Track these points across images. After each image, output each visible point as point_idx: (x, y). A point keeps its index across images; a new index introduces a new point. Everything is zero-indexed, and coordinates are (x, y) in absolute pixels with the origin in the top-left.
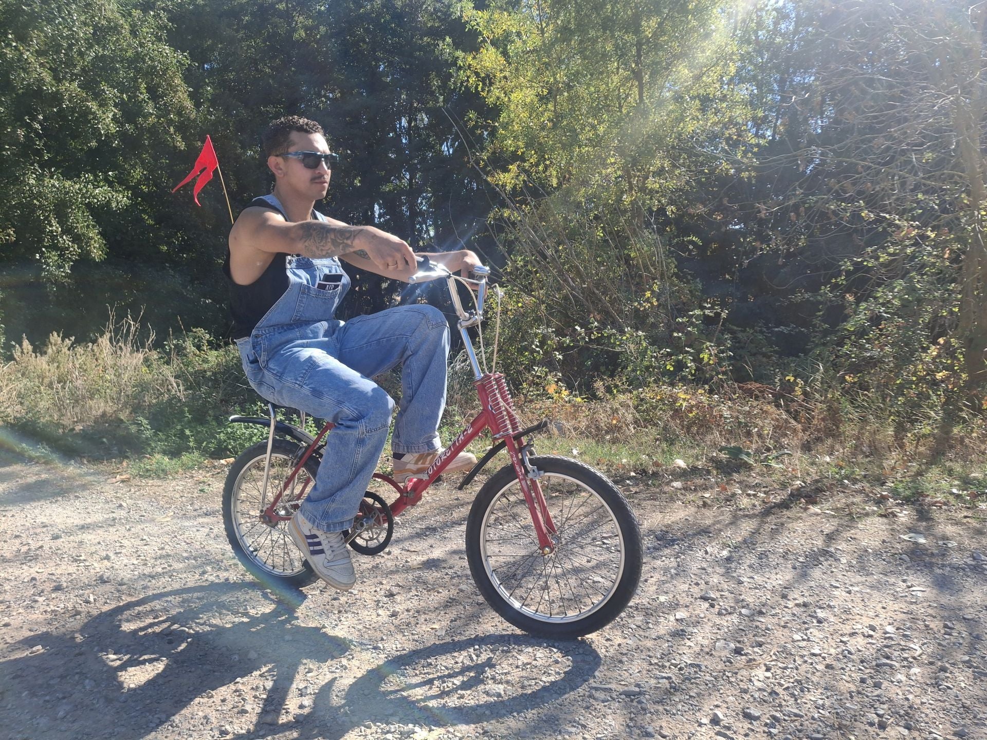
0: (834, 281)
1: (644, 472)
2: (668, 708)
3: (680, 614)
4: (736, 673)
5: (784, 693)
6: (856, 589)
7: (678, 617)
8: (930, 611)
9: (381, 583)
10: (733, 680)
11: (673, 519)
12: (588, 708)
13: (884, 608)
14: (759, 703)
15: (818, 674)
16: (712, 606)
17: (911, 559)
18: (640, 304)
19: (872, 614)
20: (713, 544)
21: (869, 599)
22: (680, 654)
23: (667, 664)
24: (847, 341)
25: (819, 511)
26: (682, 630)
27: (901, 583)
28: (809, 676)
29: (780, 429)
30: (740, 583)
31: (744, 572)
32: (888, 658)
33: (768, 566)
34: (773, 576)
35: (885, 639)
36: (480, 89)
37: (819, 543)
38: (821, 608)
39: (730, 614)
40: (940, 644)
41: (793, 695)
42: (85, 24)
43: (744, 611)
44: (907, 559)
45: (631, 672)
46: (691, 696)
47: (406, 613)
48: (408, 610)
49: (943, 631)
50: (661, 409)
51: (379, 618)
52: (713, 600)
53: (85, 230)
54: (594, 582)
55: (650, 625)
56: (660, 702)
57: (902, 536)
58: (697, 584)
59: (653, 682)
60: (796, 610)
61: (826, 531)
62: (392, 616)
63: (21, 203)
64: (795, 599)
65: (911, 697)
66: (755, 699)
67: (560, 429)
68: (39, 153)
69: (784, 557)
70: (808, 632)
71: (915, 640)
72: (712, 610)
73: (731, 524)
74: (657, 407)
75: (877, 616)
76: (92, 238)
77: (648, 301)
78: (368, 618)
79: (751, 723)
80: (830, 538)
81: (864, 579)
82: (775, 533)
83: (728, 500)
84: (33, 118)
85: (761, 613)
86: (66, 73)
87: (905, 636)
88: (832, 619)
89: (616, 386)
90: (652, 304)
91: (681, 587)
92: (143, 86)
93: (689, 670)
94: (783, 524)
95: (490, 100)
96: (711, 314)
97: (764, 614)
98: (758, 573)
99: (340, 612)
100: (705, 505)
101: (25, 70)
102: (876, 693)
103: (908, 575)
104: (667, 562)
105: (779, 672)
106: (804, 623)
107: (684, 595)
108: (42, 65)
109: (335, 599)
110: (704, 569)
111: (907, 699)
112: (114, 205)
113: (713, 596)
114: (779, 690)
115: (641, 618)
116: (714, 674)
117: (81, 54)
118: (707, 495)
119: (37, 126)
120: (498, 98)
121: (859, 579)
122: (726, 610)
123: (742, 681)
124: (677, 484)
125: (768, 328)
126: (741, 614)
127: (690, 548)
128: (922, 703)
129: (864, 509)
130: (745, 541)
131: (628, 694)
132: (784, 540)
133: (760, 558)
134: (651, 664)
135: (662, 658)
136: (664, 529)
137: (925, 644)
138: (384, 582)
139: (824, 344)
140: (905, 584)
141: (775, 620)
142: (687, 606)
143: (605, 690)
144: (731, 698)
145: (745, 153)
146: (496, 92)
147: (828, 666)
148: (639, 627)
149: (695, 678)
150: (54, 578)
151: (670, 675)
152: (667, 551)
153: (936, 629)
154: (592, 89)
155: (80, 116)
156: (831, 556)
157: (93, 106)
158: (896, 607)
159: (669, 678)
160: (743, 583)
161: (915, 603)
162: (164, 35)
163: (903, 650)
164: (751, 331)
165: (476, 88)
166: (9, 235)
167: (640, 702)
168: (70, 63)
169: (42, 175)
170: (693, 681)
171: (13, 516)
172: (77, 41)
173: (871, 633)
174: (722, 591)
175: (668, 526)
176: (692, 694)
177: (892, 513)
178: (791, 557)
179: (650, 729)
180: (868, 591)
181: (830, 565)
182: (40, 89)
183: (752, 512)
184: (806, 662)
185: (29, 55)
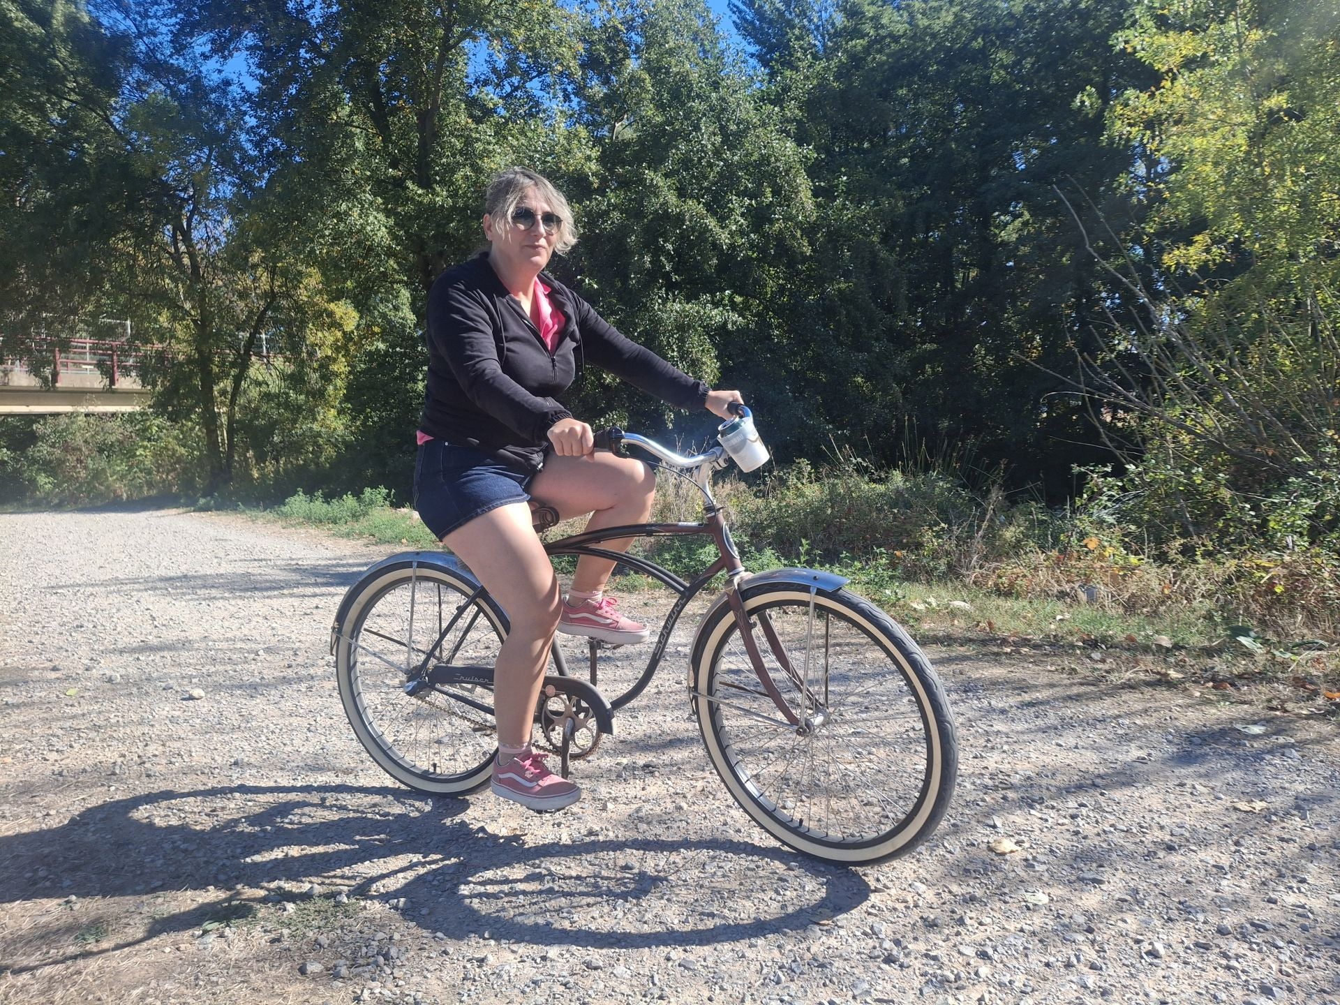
42: (715, 134)
53: (699, 355)
68: (667, 276)
76: (704, 363)
86: (696, 188)
92: (768, 190)
101: (655, 194)
108: (669, 187)
112: (730, 326)
117: (710, 165)
119: (670, 246)
155: (700, 234)
157: (712, 223)
162: (792, 128)
168: (701, 177)
169: (667, 299)
182: (666, 211)
185: (659, 180)
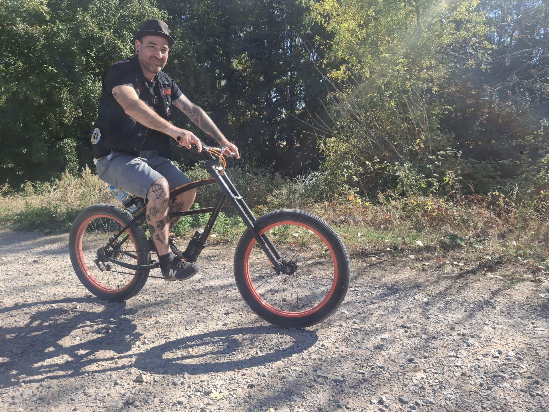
0: (536, 132)
1: (395, 248)
2: (356, 391)
3: (385, 335)
4: (405, 374)
5: (429, 388)
6: (499, 326)
7: (382, 337)
8: (543, 344)
9: (225, 306)
10: (401, 377)
11: (401, 278)
12: (311, 387)
13: (513, 340)
14: (412, 393)
15: (455, 378)
16: (406, 332)
17: (542, 309)
18: (413, 147)
19: (503, 343)
20: (421, 294)
21: (505, 334)
22: (376, 360)
23: (365, 365)
24: (542, 169)
25: (493, 276)
26: (382, 345)
27: (530, 325)
28: (449, 379)
29: (488, 224)
30: (428, 318)
31: (433, 312)
32: (502, 372)
33: (449, 309)
34: (451, 316)
35: (506, 359)
36: (323, 23)
37: (486, 297)
38: (473, 337)
39: (415, 337)
40: (541, 366)
41: (434, 390)
43: (424, 336)
44: (540, 309)
45: (343, 368)
46: (372, 386)
47: (232, 324)
48: (233, 323)
49: (546, 358)
50: (417, 210)
51: (217, 326)
52: (408, 328)
54: (342, 313)
55: (365, 341)
56: (353, 387)
57: (540, 295)
58: (402, 318)
59: (353, 375)
60: (457, 338)
61: (493, 289)
62: (224, 325)
63: (84, 96)
64: (458, 331)
65: (508, 398)
66: (410, 390)
67: (355, 221)
68: (93, 69)
69: (461, 303)
70: (459, 351)
71: (526, 362)
72: (405, 334)
73: (435, 282)
74: (415, 209)
75: (506, 344)
77: (418, 145)
78: (211, 326)
79: (402, 405)
80: (494, 294)
81: (507, 320)
82: (461, 288)
83: (439, 268)
84: (91, 51)
85: (434, 338)
86: (106, 26)
87: (519, 359)
88: (477, 344)
89: (391, 196)
90: (420, 147)
91: (392, 319)
93: (377, 370)
94: (467, 284)
95: (329, 29)
96: (451, 154)
97: (436, 338)
98: (442, 313)
99: (198, 321)
100: (424, 270)
101: (86, 26)
102: (487, 393)
103: (537, 320)
104: (389, 303)
105: (431, 375)
106: (459, 346)
107: (392, 324)
108: (94, 23)
109: (198, 314)
110: (410, 309)
111: (505, 399)
113: (409, 326)
114: (427, 386)
115: (360, 336)
116: (391, 373)
117: (113, 15)
118: (427, 264)
119: (93, 55)
120: (334, 27)
121: (505, 320)
122: (413, 334)
123: (406, 379)
124: (412, 256)
125: (495, 161)
126: (421, 338)
127: (406, 296)
128: (515, 402)
129: (523, 276)
130: (440, 293)
131: (335, 381)
132: (465, 293)
133: (446, 304)
134: (356, 364)
135: (364, 361)
136: (394, 283)
137: (531, 365)
138: (227, 306)
139: (528, 171)
140: (532, 325)
141: (441, 343)
142: (391, 331)
143: (324, 377)
144: (396, 389)
145: (483, 54)
146: (333, 24)
147: (463, 374)
148: (358, 341)
149: (379, 375)
150: (65, 294)
151: (364, 372)
152: (391, 297)
153: (542, 356)
154: (389, 19)
155: (112, 48)
156: (491, 305)
157: (119, 43)
158: (522, 340)
159: (363, 373)
160: (430, 318)
161: (535, 338)
162: (155, 2)
163: (514, 367)
164: (485, 163)
165: (321, 22)
166: (79, 113)
167: (341, 386)
168: (108, 20)
169: (95, 81)
170: (377, 376)
171: (58, 260)
172: (111, 8)
173: (498, 355)
174: (415, 323)
175: (397, 282)
176: (373, 384)
177: (539, 280)
178: (466, 304)
179: (341, 403)
180: (507, 328)
181: (489, 311)
182: (93, 35)
183: (451, 275)
184: (450, 370)
185: (88, 18)
